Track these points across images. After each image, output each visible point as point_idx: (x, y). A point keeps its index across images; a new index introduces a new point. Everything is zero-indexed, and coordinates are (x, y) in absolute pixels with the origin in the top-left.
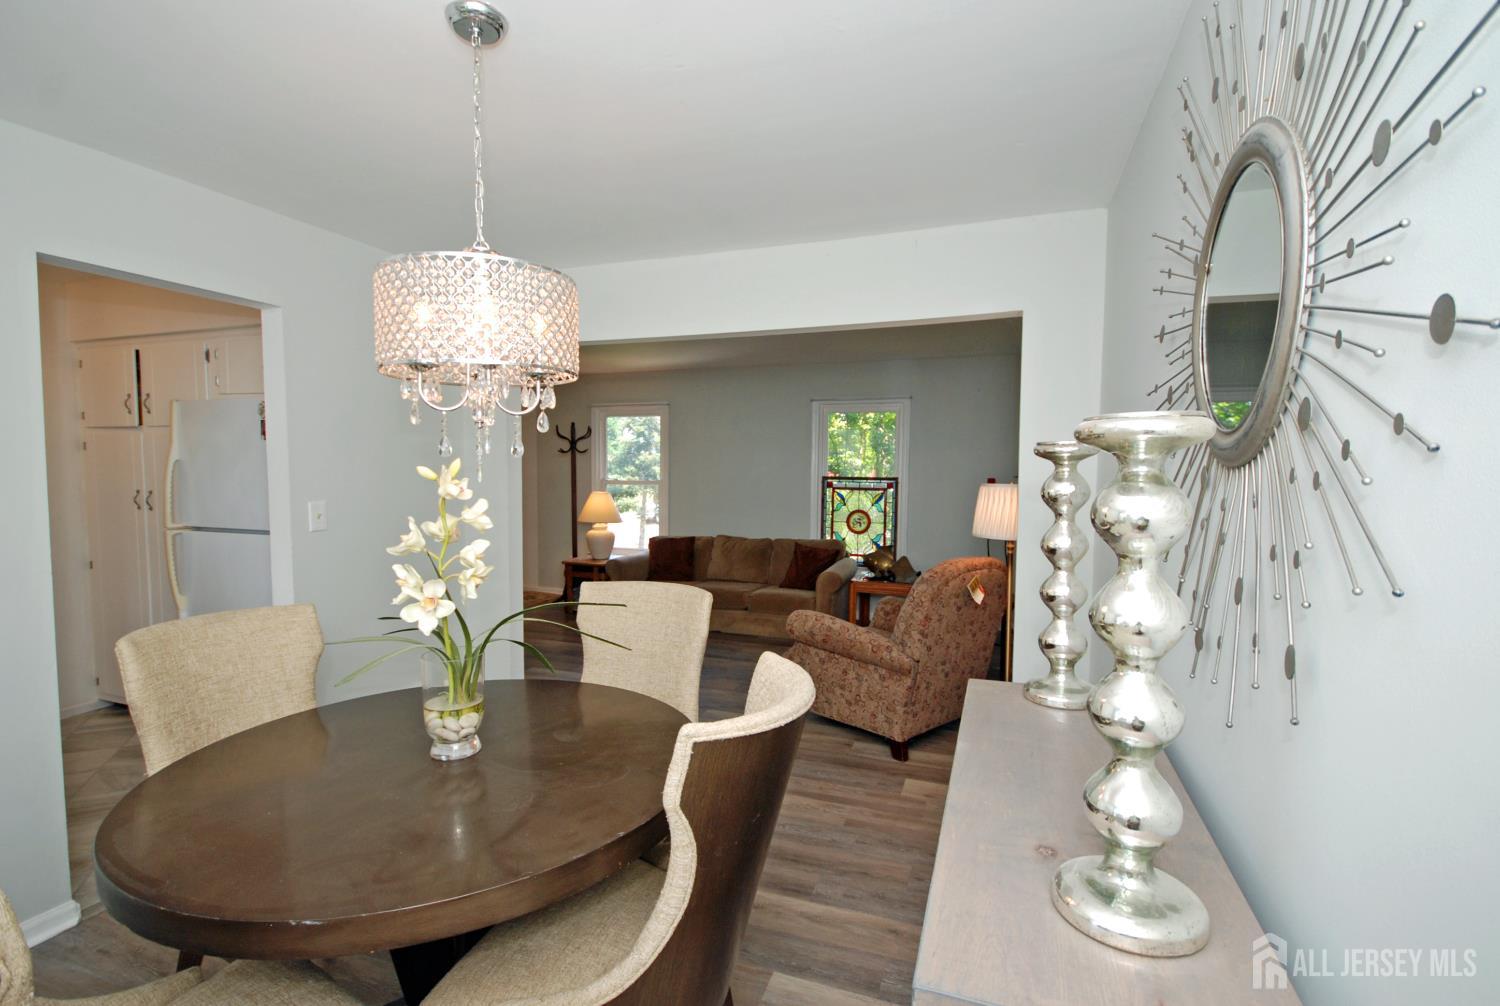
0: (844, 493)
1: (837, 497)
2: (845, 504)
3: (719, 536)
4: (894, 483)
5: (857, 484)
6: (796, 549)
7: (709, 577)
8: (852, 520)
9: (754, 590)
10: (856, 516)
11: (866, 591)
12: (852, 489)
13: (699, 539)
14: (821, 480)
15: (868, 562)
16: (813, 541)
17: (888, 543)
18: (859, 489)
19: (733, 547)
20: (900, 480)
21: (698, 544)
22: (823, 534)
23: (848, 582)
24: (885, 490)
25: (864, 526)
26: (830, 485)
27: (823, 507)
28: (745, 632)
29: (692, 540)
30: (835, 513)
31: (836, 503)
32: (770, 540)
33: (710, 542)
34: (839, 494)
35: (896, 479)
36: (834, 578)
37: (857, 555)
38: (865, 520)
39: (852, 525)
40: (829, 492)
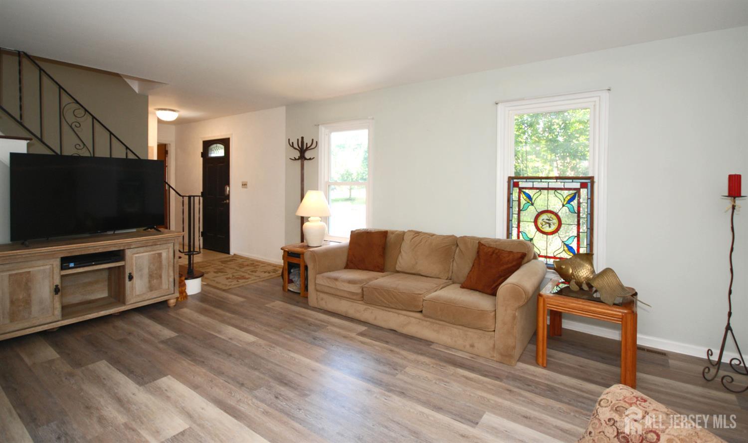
0: (531, 193)
1: (523, 196)
2: (532, 204)
3: (409, 231)
4: (588, 182)
5: (544, 183)
6: (479, 248)
7: (398, 269)
8: (540, 221)
9: (429, 291)
10: (544, 217)
11: (560, 309)
12: (540, 189)
13: (393, 233)
14: (506, 180)
15: (560, 267)
16: (499, 240)
17: (583, 251)
18: (548, 189)
19: (421, 241)
20: (596, 180)
21: (391, 238)
22: (509, 234)
23: (537, 294)
24: (578, 190)
25: (553, 228)
26: (516, 185)
27: (509, 207)
28: (419, 335)
29: (385, 234)
30: (522, 213)
31: (523, 202)
32: (456, 237)
33: (401, 236)
34: (525, 193)
35: (591, 179)
36: (517, 291)
37: (546, 257)
38: (556, 221)
39: (540, 226)
40: (516, 191)
